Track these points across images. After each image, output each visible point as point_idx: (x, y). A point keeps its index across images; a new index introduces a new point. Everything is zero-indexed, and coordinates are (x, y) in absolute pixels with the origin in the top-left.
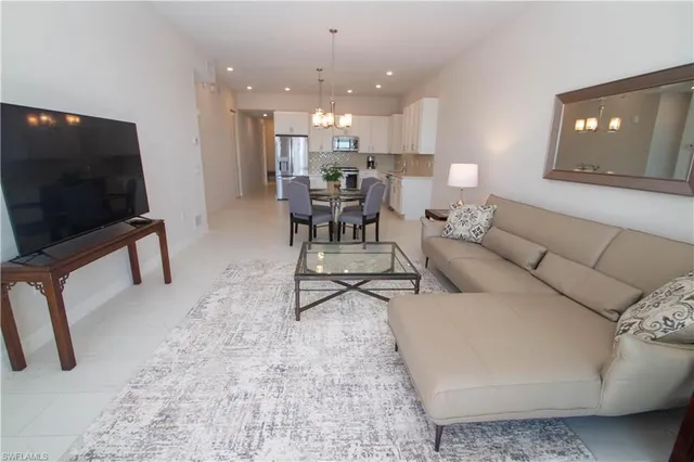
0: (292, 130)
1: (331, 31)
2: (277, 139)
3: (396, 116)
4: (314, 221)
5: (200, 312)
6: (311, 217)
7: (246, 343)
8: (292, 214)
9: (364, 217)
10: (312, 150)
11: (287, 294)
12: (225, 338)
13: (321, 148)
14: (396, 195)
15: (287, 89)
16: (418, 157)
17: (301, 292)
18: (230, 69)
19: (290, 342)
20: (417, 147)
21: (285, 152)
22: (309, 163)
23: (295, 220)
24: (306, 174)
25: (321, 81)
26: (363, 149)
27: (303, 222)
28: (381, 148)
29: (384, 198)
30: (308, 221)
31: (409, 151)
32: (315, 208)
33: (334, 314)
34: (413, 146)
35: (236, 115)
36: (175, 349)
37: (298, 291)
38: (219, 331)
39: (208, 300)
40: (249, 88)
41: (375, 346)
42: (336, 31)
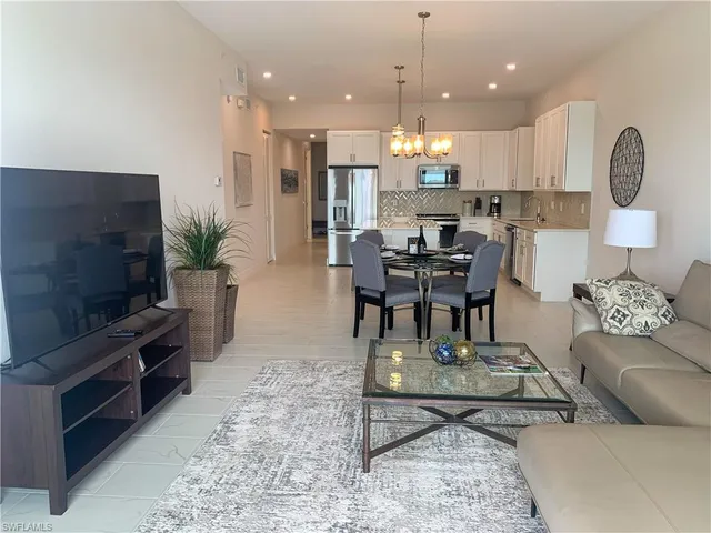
0: (353, 157)
1: (421, 15)
2: (331, 173)
3: (522, 129)
4: (390, 301)
5: (226, 437)
6: (383, 294)
7: (294, 485)
8: (358, 290)
9: (468, 296)
10: (383, 189)
11: (351, 415)
12: (263, 476)
13: (399, 184)
14: (525, 259)
15: (348, 97)
16: (561, 195)
17: (373, 424)
18: (267, 75)
19: (359, 490)
20: (560, 181)
21: (342, 193)
22: (380, 209)
23: (362, 300)
24: (375, 227)
25: (401, 82)
26: (466, 184)
27: (374, 301)
28: (498, 182)
29: (503, 265)
30: (380, 302)
31: (546, 186)
32: (390, 281)
33: (427, 453)
34: (553, 178)
35: (271, 137)
36: (196, 487)
37: (367, 421)
38: (255, 466)
39: (237, 420)
40: (292, 98)
41: (497, 508)
42: (428, 15)
